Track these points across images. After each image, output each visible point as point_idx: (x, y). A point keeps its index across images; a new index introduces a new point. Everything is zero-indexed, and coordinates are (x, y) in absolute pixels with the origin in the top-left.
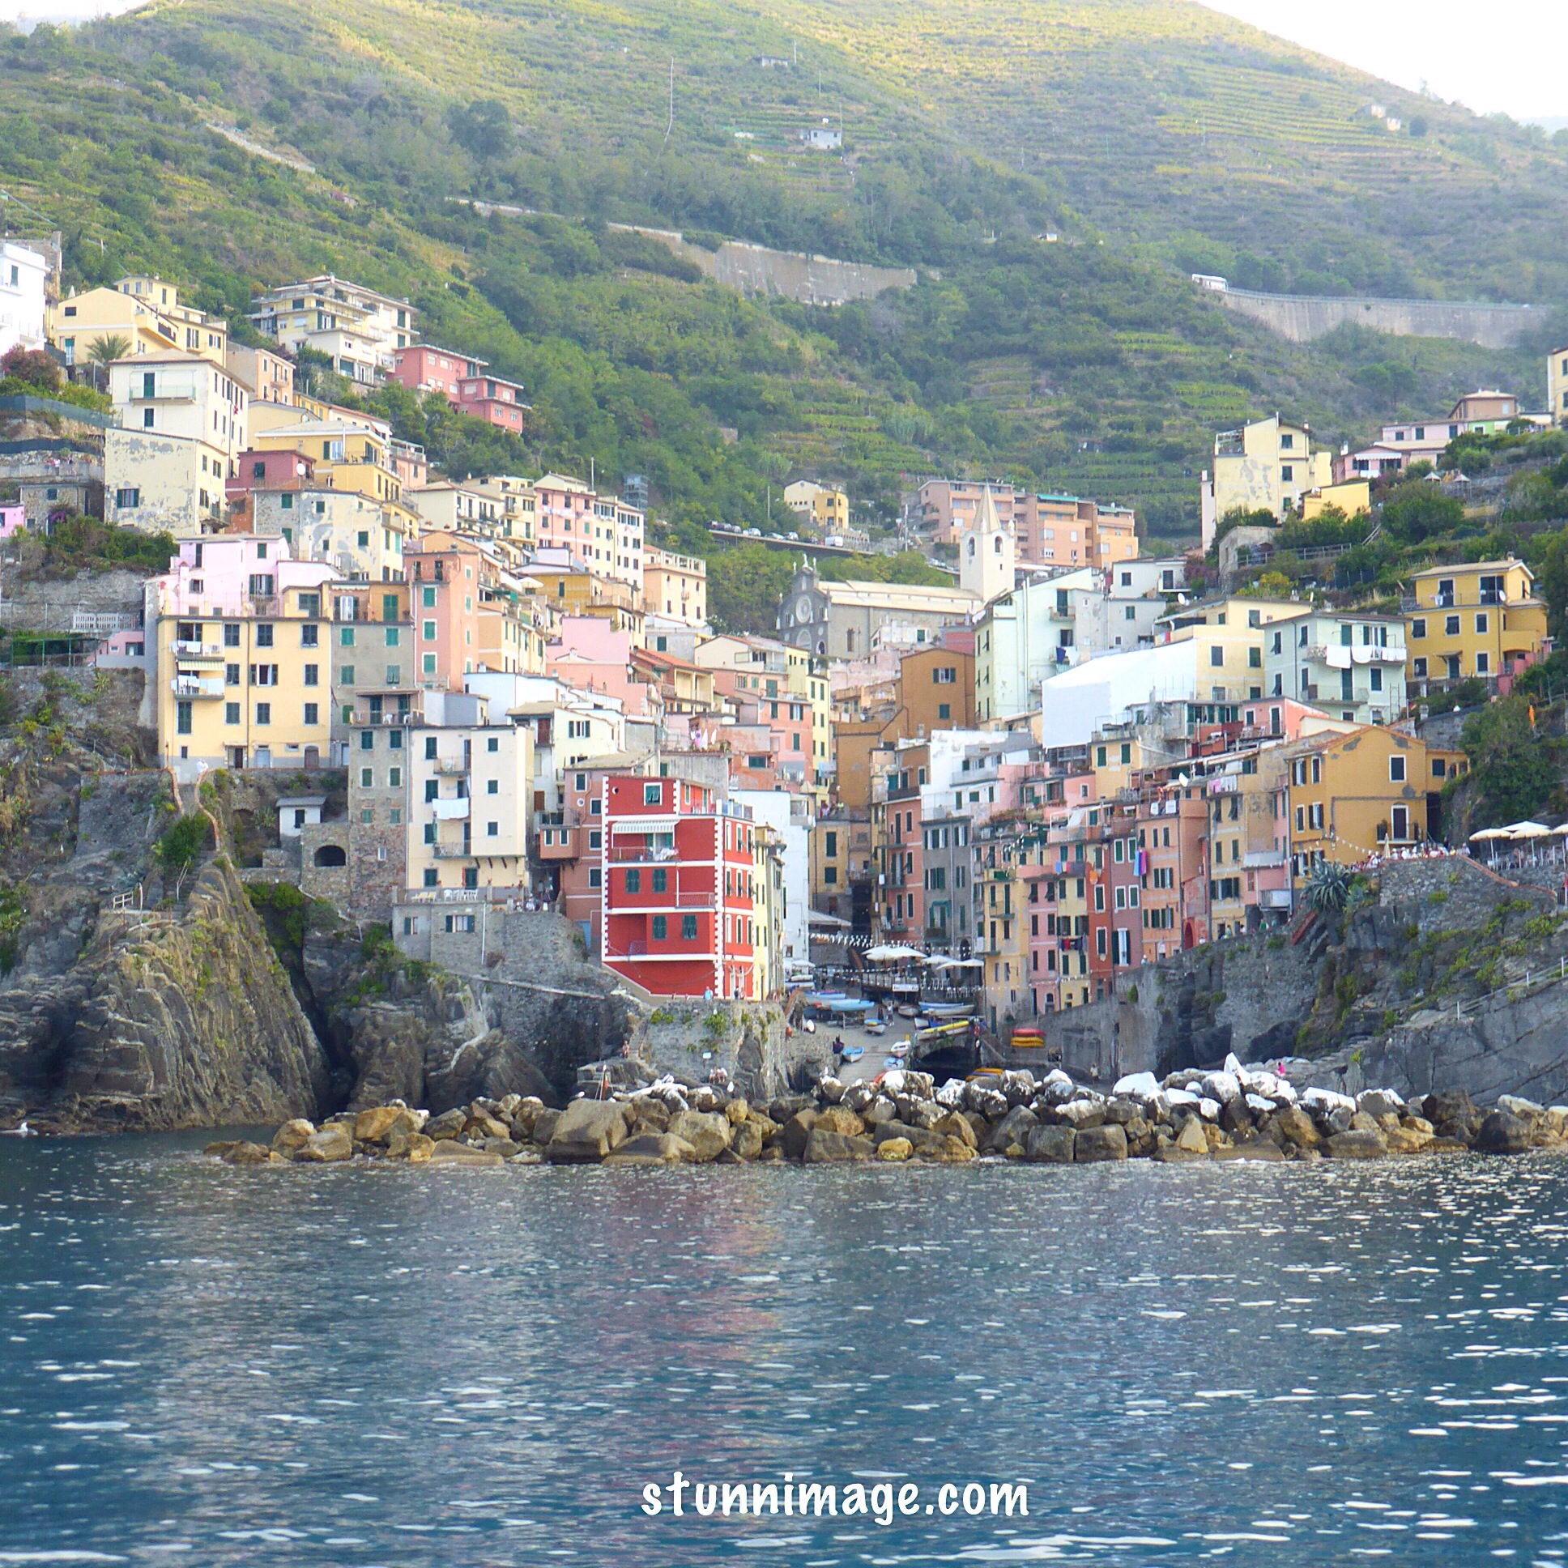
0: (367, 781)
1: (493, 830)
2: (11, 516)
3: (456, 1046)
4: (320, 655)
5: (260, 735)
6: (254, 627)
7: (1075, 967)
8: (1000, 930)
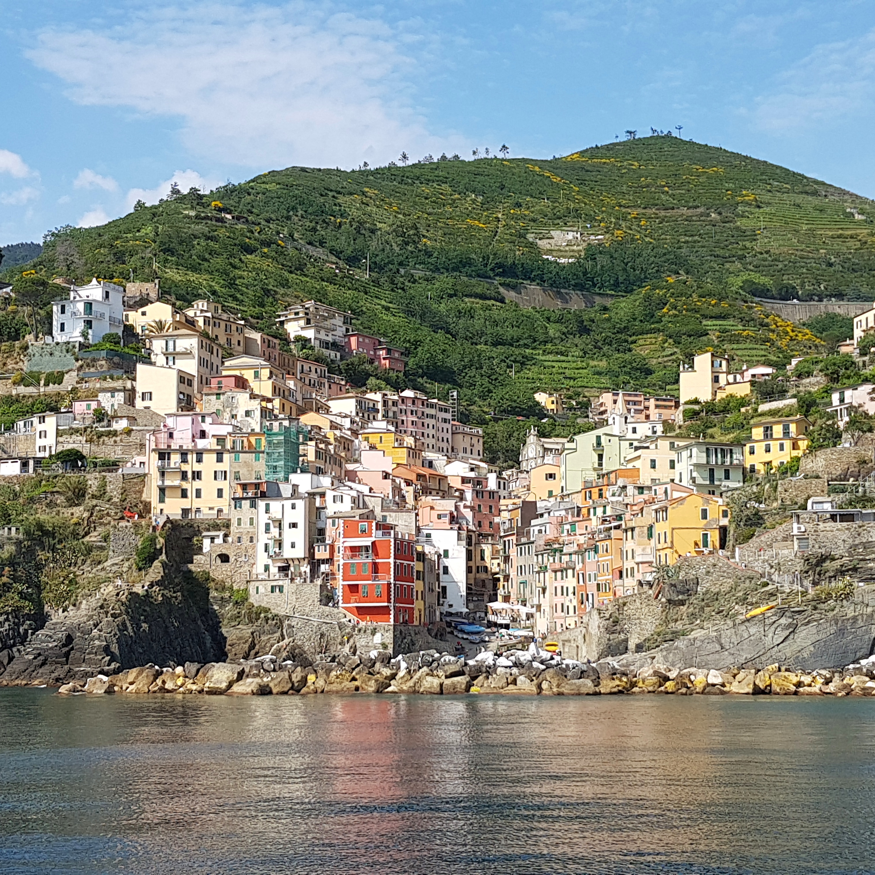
0: (239, 524)
1: (293, 546)
2: (94, 405)
3: (272, 646)
4: (224, 466)
5: (197, 503)
6: (195, 454)
7: (572, 611)
8: (541, 594)
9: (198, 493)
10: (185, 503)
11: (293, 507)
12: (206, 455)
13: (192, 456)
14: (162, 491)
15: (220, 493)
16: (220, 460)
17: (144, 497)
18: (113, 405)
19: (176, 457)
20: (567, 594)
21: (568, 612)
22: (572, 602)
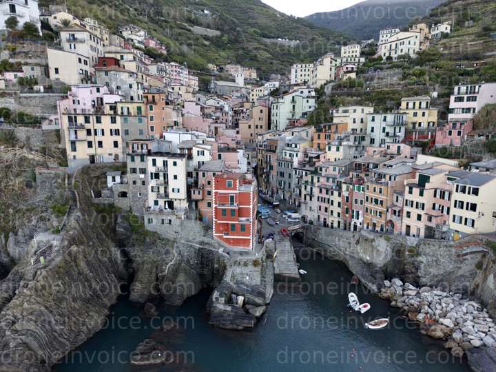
0: (134, 172)
2: (20, 75)
3: (167, 264)
4: (117, 126)
5: (100, 151)
6: (95, 117)
7: (335, 214)
8: (308, 198)
9: (100, 144)
11: (175, 164)
12: (103, 118)
13: (93, 119)
14: (73, 143)
15: (116, 144)
16: (113, 121)
18: (33, 76)
19: (81, 120)
20: (332, 204)
21: (332, 215)
22: (336, 210)
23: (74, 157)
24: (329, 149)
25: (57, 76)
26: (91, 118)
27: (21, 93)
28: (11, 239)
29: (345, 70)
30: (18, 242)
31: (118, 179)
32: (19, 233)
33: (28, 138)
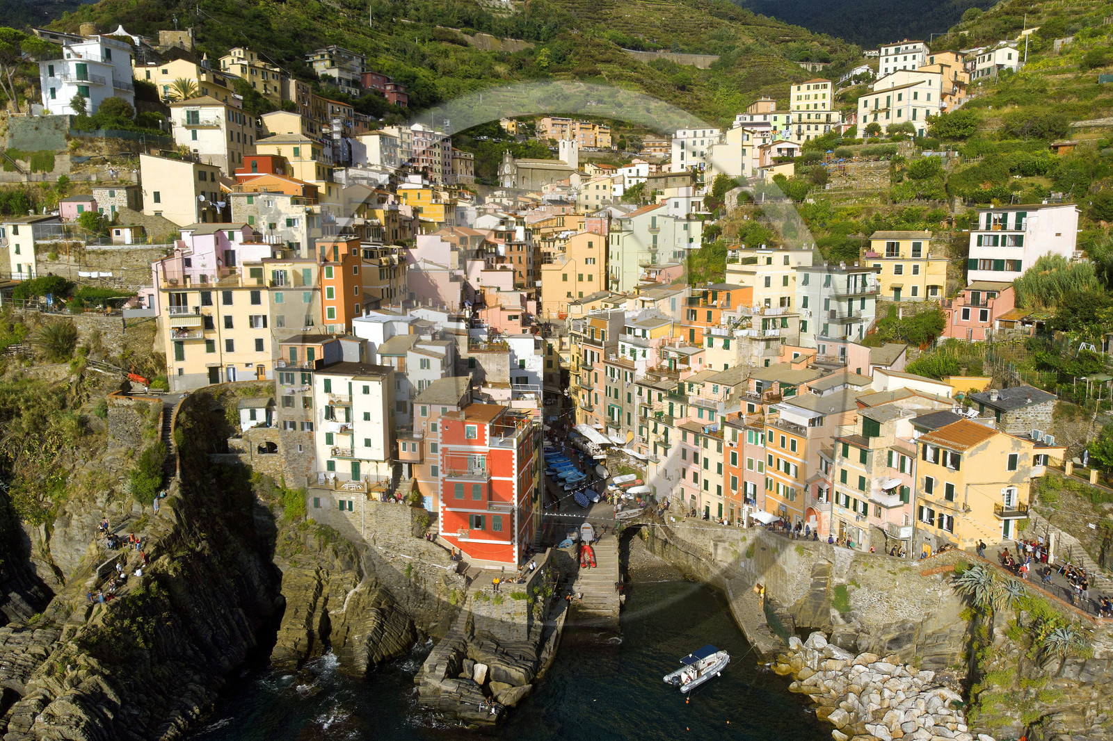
1: (368, 443)
2: (88, 207)
3: (347, 592)
4: (264, 308)
5: (228, 358)
6: (220, 293)
7: (713, 488)
8: (660, 450)
9: (230, 346)
10: (213, 359)
11: (366, 390)
12: (236, 295)
13: (217, 297)
14: (179, 345)
15: (259, 345)
16: (256, 299)
17: (156, 348)
18: (113, 208)
19: (194, 299)
20: (706, 466)
21: (706, 488)
22: (715, 480)
23: (181, 371)
24: (711, 345)
25: (158, 207)
26: (213, 294)
27: (89, 243)
28: (58, 531)
29: (776, 154)
30: (71, 539)
31: (261, 415)
32: (73, 522)
33: (97, 336)
